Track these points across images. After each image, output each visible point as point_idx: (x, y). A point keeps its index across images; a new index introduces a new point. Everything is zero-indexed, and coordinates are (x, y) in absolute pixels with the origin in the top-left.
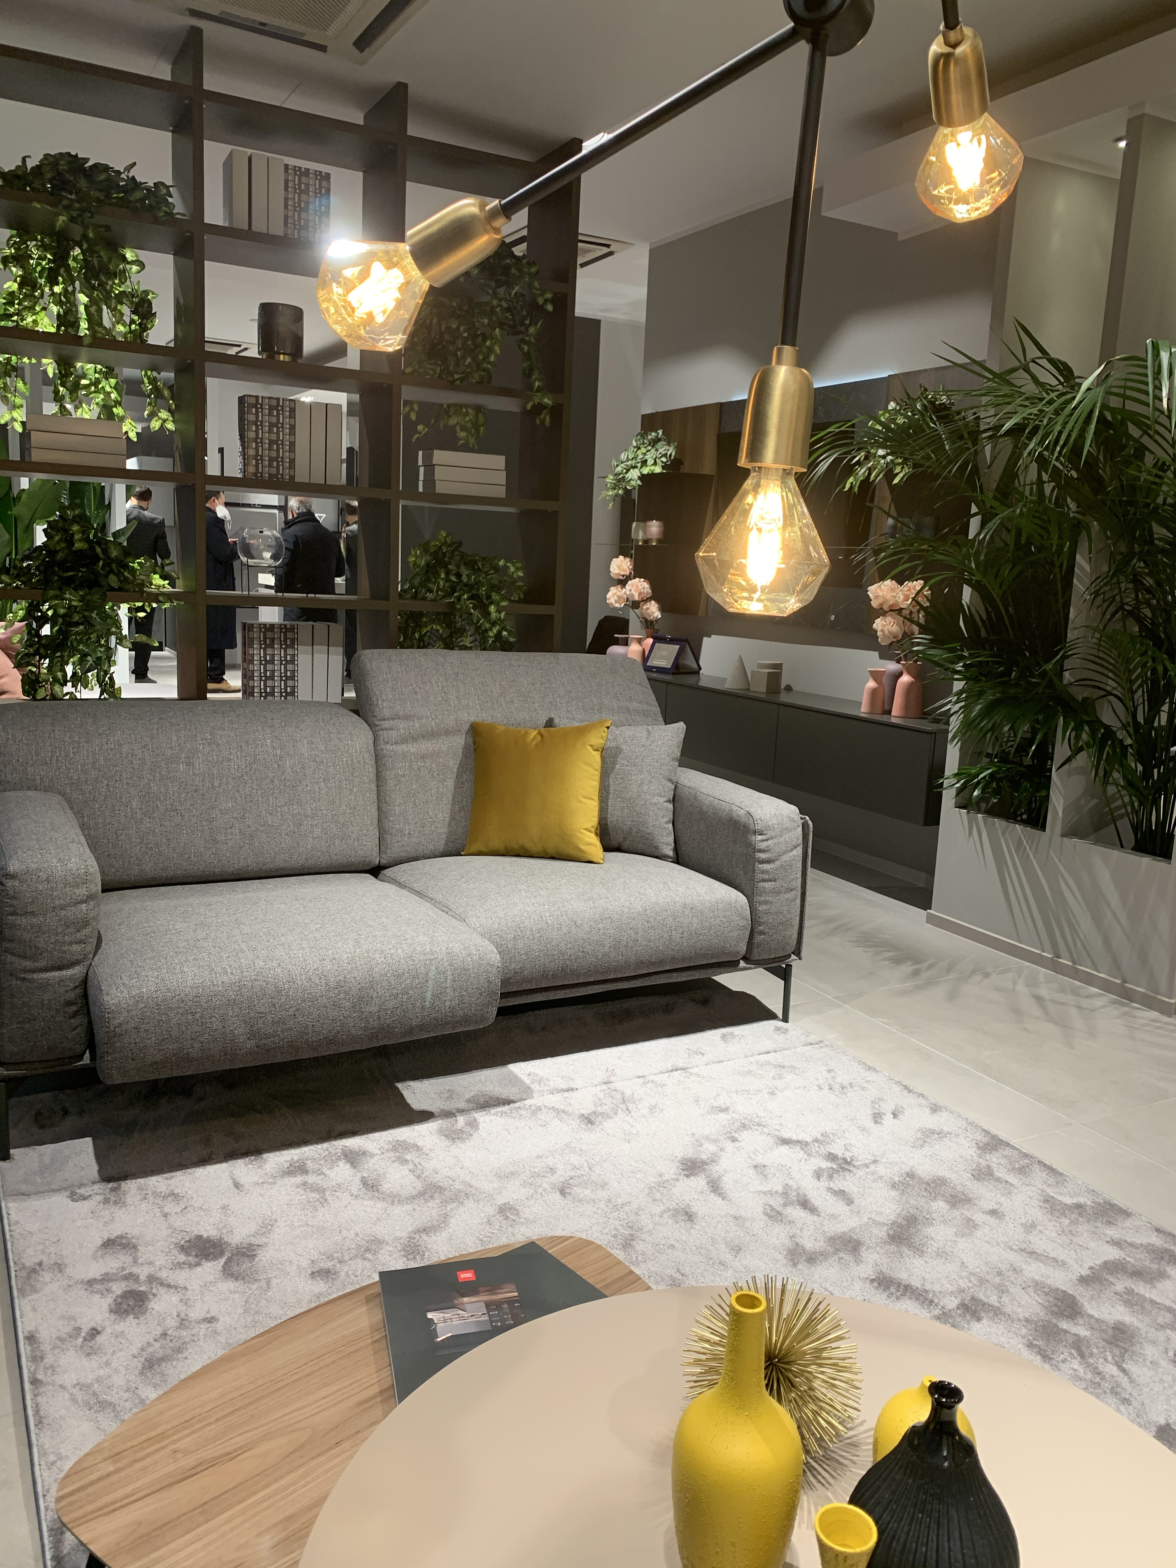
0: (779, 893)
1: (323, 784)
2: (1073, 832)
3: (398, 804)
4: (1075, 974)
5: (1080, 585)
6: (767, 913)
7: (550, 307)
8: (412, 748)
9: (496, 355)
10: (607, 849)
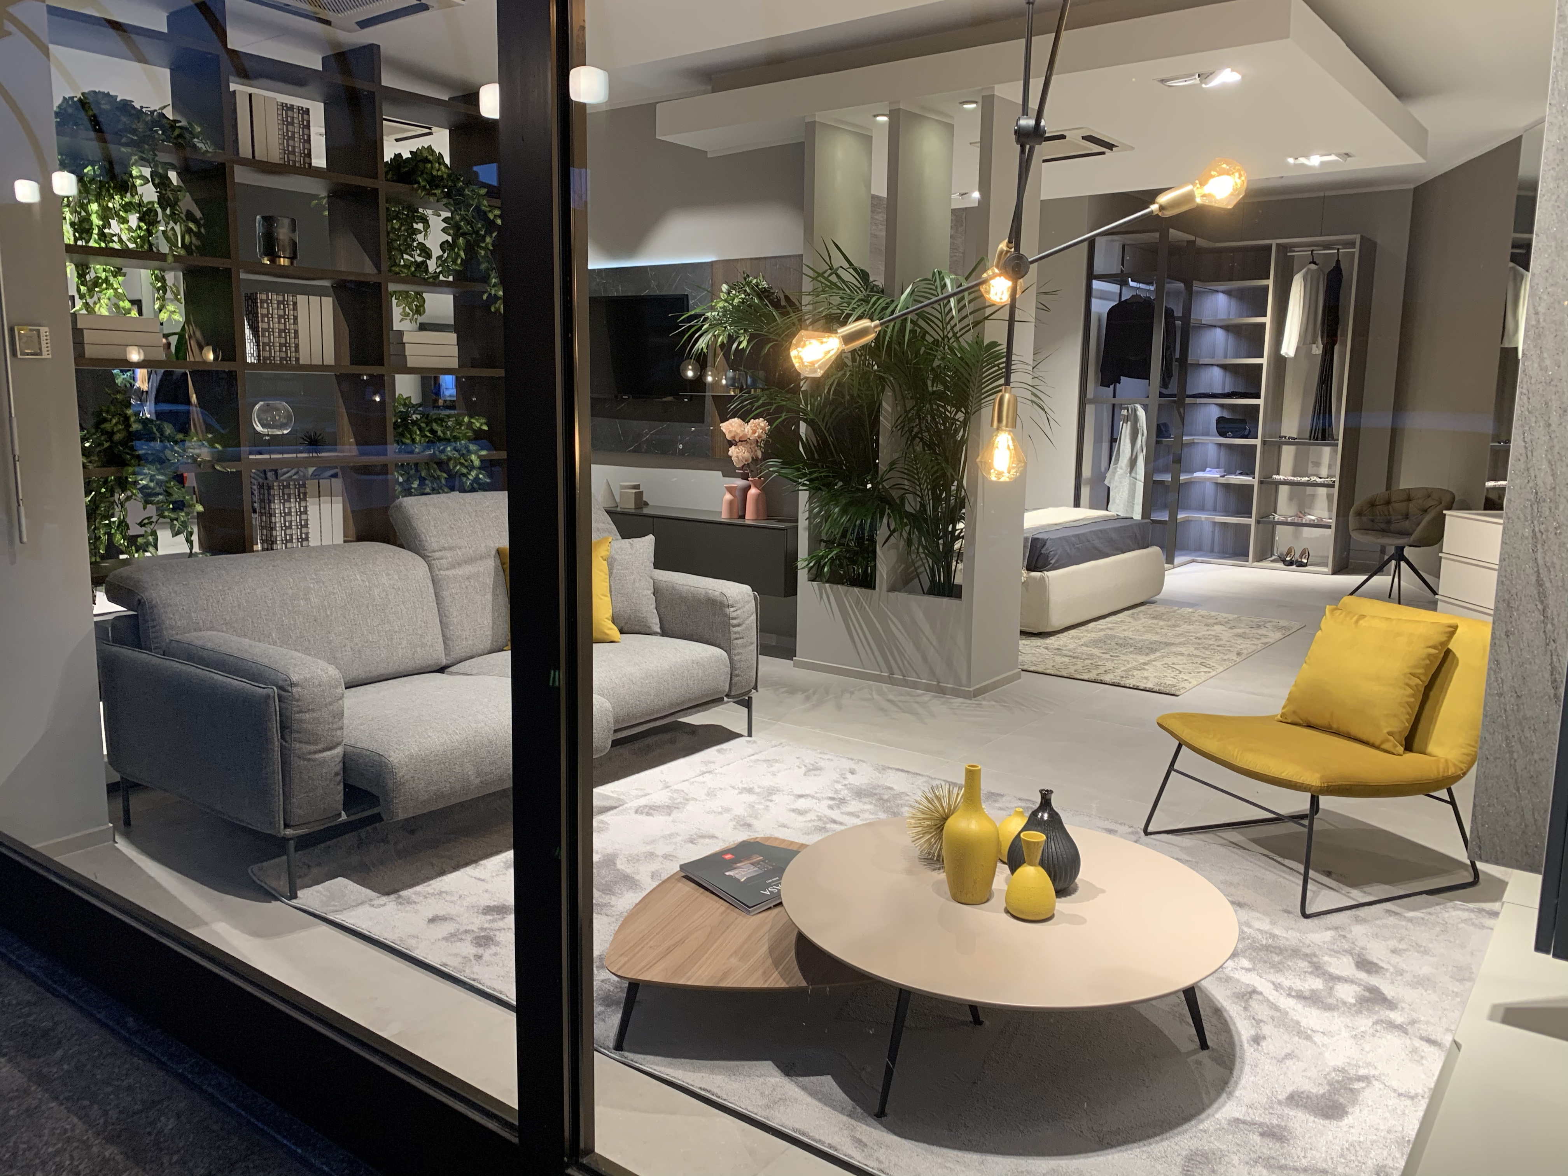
0: (746, 646)
1: (402, 606)
2: (892, 589)
3: (455, 615)
4: (906, 684)
5: (886, 422)
6: (740, 661)
7: (499, 222)
8: (459, 572)
9: (462, 259)
10: (622, 632)
